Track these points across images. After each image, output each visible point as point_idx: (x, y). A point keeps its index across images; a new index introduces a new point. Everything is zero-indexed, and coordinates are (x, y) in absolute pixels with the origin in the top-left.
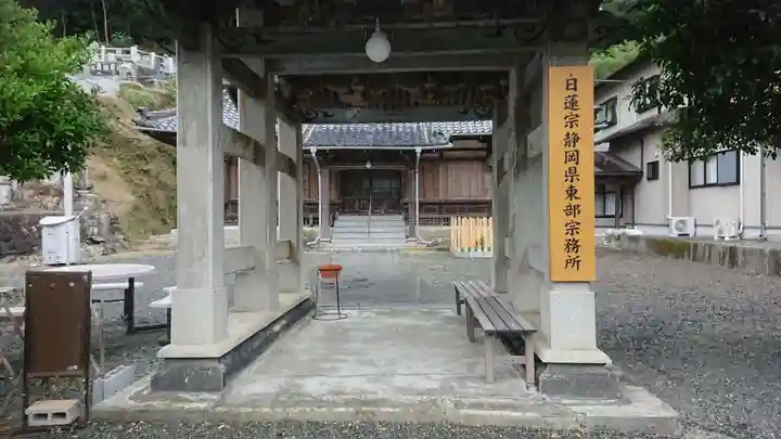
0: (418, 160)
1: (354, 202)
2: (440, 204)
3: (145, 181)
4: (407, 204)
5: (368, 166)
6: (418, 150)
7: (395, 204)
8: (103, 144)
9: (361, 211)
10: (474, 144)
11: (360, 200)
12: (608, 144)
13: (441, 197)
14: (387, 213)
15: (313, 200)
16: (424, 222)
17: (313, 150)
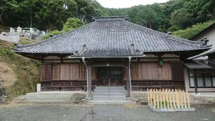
0: (130, 62)
1: (103, 80)
2: (140, 81)
3: (25, 73)
4: (126, 81)
5: (108, 65)
6: (130, 58)
7: (120, 81)
8: (9, 59)
9: (106, 84)
10: (153, 56)
11: (105, 79)
12: (207, 57)
13: (140, 78)
14: (117, 85)
15: (85, 80)
16: (134, 89)
17: (83, 58)
